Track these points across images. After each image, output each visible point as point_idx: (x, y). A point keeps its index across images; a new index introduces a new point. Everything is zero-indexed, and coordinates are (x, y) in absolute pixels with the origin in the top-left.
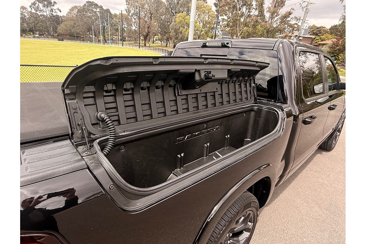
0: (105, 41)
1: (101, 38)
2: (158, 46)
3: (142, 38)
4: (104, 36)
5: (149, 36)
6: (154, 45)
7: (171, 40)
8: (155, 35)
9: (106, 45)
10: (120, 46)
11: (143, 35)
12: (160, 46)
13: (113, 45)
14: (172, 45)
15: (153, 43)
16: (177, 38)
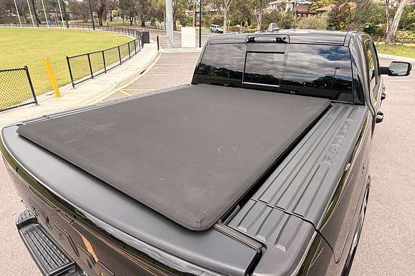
0: (39, 22)
1: (31, 17)
2: (119, 25)
3: (94, 15)
4: (36, 15)
5: (104, 12)
6: (113, 23)
7: (137, 14)
8: (113, 9)
9: (41, 28)
10: (65, 28)
11: (97, 11)
12: (122, 25)
13: (54, 28)
14: (138, 22)
15: (111, 20)
16: (145, 13)
